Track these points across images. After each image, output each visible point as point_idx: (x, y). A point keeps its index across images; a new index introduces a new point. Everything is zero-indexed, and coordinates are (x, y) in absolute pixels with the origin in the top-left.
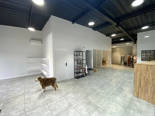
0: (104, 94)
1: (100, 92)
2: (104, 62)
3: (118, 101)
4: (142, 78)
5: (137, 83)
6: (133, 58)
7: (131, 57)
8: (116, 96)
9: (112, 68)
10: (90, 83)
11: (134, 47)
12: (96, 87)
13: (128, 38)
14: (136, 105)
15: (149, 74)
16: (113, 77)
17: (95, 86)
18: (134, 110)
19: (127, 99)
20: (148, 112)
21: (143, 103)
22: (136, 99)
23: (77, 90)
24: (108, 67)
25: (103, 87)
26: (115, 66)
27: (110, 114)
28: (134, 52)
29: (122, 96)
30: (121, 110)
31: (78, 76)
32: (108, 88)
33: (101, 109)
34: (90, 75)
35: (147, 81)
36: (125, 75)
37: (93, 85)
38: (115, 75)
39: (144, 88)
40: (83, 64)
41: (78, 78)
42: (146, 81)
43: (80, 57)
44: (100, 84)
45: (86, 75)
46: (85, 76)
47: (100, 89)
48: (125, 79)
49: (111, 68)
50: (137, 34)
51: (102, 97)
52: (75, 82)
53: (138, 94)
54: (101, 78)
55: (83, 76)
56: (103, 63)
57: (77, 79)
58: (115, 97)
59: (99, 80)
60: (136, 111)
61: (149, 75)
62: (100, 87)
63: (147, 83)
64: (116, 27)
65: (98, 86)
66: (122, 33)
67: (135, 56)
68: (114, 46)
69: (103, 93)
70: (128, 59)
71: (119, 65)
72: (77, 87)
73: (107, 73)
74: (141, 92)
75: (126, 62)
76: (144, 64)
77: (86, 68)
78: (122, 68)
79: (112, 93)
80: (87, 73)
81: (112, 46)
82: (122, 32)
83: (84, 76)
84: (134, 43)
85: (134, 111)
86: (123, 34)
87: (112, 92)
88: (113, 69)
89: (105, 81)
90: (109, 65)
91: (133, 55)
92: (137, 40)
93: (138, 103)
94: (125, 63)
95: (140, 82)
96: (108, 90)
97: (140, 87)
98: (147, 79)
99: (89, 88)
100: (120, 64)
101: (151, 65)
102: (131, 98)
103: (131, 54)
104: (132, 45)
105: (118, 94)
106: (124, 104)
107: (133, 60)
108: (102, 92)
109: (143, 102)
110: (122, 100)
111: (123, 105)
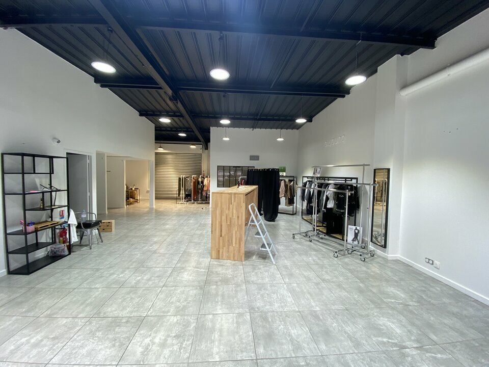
0: (150, 283)
1: (139, 281)
2: (131, 196)
3: (186, 281)
4: (224, 218)
5: (216, 230)
6: (202, 182)
7: (200, 180)
8: (180, 273)
9: (156, 210)
10: (98, 270)
11: (204, 156)
12: (122, 273)
13: (193, 133)
14: (217, 274)
15: (233, 209)
16: (164, 234)
17: (117, 273)
18: (217, 282)
19: (202, 270)
20: (236, 277)
21: (227, 265)
22: (216, 263)
23: (48, 312)
24: (146, 210)
25: (143, 267)
26: (163, 205)
27: (175, 316)
28: (204, 167)
29: (192, 268)
30: (195, 295)
31: (30, 261)
32: (159, 263)
33: (152, 318)
34: (86, 246)
35: (231, 222)
36: (191, 221)
37: (112, 272)
38: (167, 226)
39: (226, 237)
40: (52, 210)
41: (28, 269)
42: (229, 223)
43: (38, 181)
44: (134, 262)
45: (70, 248)
46: (67, 252)
47: (137, 274)
48: (192, 232)
49: (154, 211)
50: (209, 129)
51: (148, 290)
52: (21, 287)
53: (219, 251)
54: (132, 245)
55: (54, 257)
56: (127, 198)
57: (28, 273)
58: (178, 276)
59: (127, 252)
60: (219, 283)
61: (233, 211)
62: (136, 270)
63: (230, 226)
64: (170, 99)
65: (128, 268)
66: (181, 118)
67: (207, 177)
68: (160, 147)
69: (149, 280)
70: (194, 183)
71: (174, 201)
72: (44, 302)
73: (147, 227)
74: (224, 246)
75: (190, 190)
76: (226, 192)
77: (73, 221)
78: (182, 206)
79: (169, 272)
80: (75, 238)
81: (156, 149)
82: (181, 116)
83: (62, 257)
84: (204, 148)
85: (217, 285)
86: (184, 121)
87: (170, 269)
88: (159, 214)
89: (144, 249)
90: (148, 205)
91: (202, 175)
92: (209, 141)
93: (220, 269)
94: (187, 193)
95: (221, 226)
96: (158, 269)
97: (221, 236)
98: (231, 218)
99: (97, 286)
100: (176, 199)
101: (235, 194)
102: (207, 264)
103: (199, 172)
104: (200, 151)
105: (183, 268)
106: (199, 282)
107: (204, 186)
108: (145, 278)
109: (226, 263)
110: (193, 276)
111: (196, 283)
